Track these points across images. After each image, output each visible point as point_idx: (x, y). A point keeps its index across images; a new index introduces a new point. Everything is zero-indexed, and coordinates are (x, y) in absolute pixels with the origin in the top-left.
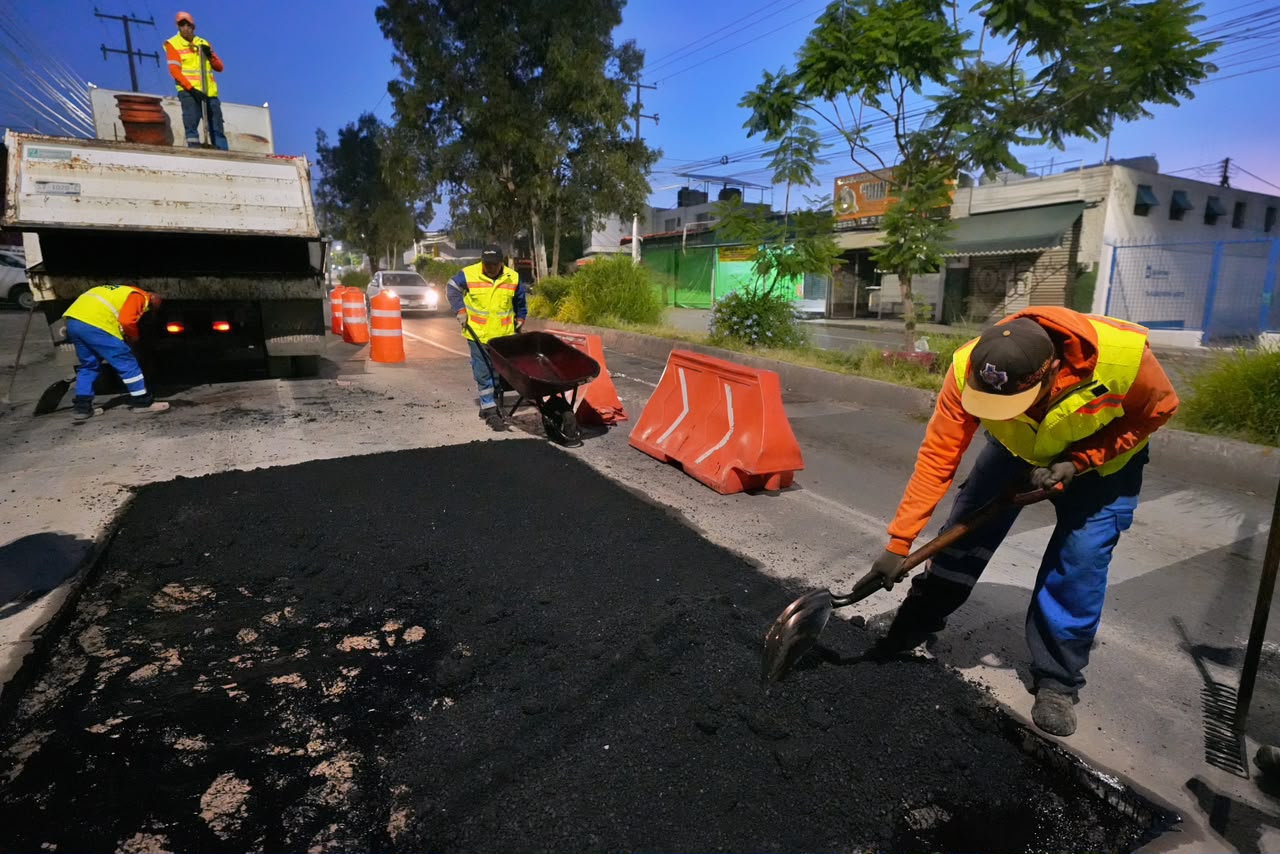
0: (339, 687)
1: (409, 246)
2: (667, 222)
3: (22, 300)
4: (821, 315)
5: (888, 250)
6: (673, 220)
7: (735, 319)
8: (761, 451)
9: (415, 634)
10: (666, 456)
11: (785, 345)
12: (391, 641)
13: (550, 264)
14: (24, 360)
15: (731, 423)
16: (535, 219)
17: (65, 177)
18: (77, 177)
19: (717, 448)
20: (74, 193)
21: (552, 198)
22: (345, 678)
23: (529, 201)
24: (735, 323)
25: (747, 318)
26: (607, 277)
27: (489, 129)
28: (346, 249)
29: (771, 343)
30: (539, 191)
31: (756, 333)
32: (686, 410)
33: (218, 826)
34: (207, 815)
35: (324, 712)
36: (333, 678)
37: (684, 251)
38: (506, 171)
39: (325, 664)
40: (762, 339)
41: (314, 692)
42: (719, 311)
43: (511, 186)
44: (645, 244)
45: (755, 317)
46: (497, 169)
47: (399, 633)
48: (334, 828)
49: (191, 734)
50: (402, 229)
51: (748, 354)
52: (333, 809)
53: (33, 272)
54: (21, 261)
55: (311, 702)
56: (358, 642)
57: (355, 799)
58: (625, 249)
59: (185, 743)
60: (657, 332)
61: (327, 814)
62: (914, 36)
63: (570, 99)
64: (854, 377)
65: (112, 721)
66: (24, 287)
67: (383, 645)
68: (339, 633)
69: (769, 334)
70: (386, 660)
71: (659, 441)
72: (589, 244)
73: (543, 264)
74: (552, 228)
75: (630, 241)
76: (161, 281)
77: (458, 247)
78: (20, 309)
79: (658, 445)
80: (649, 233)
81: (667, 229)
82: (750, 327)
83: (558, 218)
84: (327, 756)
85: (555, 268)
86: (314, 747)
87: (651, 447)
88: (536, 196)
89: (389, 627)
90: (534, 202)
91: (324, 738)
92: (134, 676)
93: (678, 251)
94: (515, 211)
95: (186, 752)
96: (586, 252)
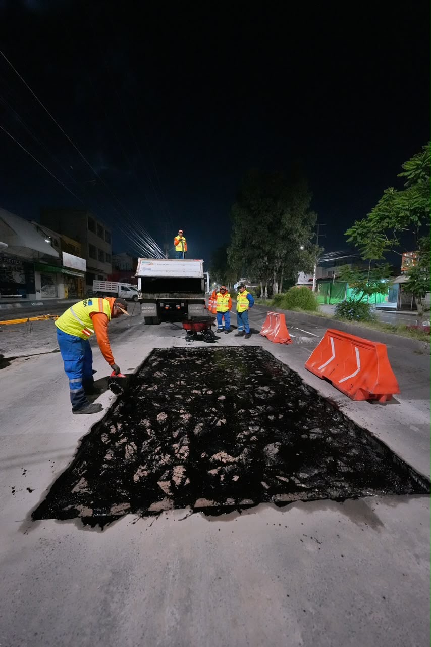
0: (189, 400)
1: (236, 283)
2: (329, 272)
3: (135, 299)
4: (394, 309)
5: (409, 284)
6: (331, 272)
7: (344, 310)
8: (377, 383)
9: (210, 392)
10: (323, 376)
11: (365, 321)
12: (204, 393)
13: (279, 289)
14: (133, 315)
15: (359, 366)
16: (275, 274)
17: (149, 266)
18: (151, 266)
19: (351, 376)
20: (150, 270)
21: (281, 267)
22: (191, 399)
23: (273, 267)
24: (345, 312)
25: (349, 310)
26: (297, 293)
27: (261, 246)
28: (217, 284)
29: (359, 320)
30: (277, 265)
31: (352, 316)
32: (334, 356)
33: (160, 422)
34: (158, 419)
35: (185, 405)
36: (189, 399)
37: (334, 284)
38: (266, 259)
39: (187, 394)
40: (355, 318)
41: (184, 400)
42: (338, 307)
43: (267, 263)
44: (318, 281)
45: (352, 309)
46: (263, 258)
47: (206, 391)
48: (182, 428)
49: (157, 403)
50: (233, 278)
51: (347, 323)
52: (183, 424)
53: (139, 292)
54: (136, 289)
55: (182, 402)
56: (196, 392)
57: (188, 424)
58: (310, 283)
59: (156, 405)
60: (314, 313)
61: (181, 425)
62: (416, 205)
63: (288, 234)
64: (391, 335)
65: (143, 397)
66: (136, 296)
67: (202, 393)
68: (192, 389)
69: (358, 316)
70: (201, 397)
71: (320, 369)
72: (297, 281)
73: (276, 289)
74: (280, 277)
75: (313, 280)
76: (165, 294)
77: (251, 283)
78: (134, 301)
79: (319, 370)
80: (321, 277)
81: (328, 275)
82: (350, 313)
83: (282, 274)
84: (184, 414)
85: (280, 291)
86: (182, 411)
87: (315, 371)
88: (275, 266)
89: (204, 390)
90: (275, 268)
91: (184, 410)
92: (148, 389)
93: (331, 284)
94: (268, 271)
95: (156, 406)
96: (296, 284)
